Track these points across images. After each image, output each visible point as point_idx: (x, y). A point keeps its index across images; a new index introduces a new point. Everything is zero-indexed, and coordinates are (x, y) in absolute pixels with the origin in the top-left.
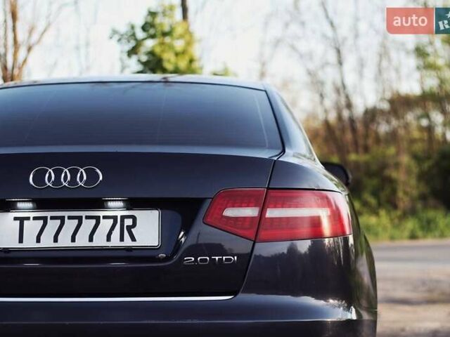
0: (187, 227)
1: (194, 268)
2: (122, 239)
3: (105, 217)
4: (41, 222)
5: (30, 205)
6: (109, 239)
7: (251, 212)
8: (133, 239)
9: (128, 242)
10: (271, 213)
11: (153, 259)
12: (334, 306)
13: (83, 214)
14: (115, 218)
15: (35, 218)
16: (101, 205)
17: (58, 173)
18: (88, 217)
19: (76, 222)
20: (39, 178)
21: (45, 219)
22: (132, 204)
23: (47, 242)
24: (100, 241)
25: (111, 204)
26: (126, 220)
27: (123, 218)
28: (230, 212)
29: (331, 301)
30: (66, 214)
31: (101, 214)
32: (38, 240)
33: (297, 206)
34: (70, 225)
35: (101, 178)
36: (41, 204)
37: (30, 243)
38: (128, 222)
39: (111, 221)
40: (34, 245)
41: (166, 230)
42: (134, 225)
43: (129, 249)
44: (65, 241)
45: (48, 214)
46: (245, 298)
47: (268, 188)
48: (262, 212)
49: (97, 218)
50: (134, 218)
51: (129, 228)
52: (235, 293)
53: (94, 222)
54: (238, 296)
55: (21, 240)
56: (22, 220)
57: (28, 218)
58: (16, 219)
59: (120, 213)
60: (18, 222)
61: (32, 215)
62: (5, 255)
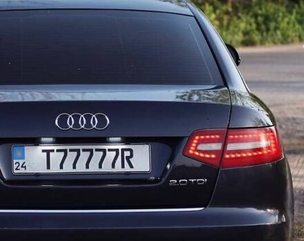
0: (170, 160)
1: (177, 188)
2: (123, 166)
3: (110, 150)
4: (63, 154)
5: (51, 140)
6: (113, 166)
7: (216, 147)
8: (131, 166)
9: (127, 169)
10: (230, 147)
12: (271, 214)
13: (94, 147)
14: (117, 151)
15: (58, 151)
16: (104, 140)
17: (76, 118)
18: (97, 150)
19: (88, 153)
21: (65, 151)
22: (127, 140)
23: (68, 168)
24: (107, 168)
25: (112, 139)
26: (125, 152)
27: (123, 150)
28: (202, 147)
29: (269, 210)
30: (81, 147)
31: (107, 147)
32: (61, 167)
33: (248, 141)
34: (84, 156)
35: (108, 122)
36: (58, 141)
37: (55, 169)
38: (127, 154)
39: (114, 153)
40: (59, 171)
42: (131, 156)
43: (128, 173)
44: (81, 168)
45: (68, 147)
47: (228, 128)
48: (224, 146)
49: (104, 151)
50: (131, 151)
51: (128, 158)
52: (205, 206)
53: (101, 153)
54: (207, 208)
55: (48, 167)
56: (48, 152)
57: (53, 151)
58: (43, 151)
59: (120, 147)
60: (45, 154)
61: (55, 148)
62: (37, 179)
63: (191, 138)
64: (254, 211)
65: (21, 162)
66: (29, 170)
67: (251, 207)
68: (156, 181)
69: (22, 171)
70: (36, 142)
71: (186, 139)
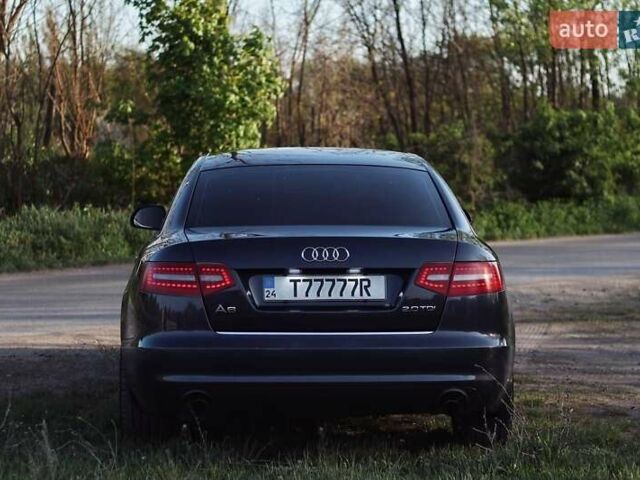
0: (403, 289)
1: (410, 314)
2: (361, 295)
3: (350, 280)
4: (308, 283)
5: (298, 271)
6: (353, 294)
7: (444, 277)
8: (369, 295)
9: (365, 296)
10: (457, 278)
11: (382, 308)
12: (493, 338)
13: (335, 278)
14: (356, 281)
15: (304, 281)
16: (345, 272)
17: (320, 251)
18: (339, 280)
19: (331, 283)
20: (308, 255)
21: (310, 281)
22: (365, 272)
23: (313, 296)
24: (347, 296)
25: (351, 271)
26: (363, 282)
27: (361, 280)
28: (431, 278)
29: (491, 335)
30: (324, 278)
31: (347, 278)
32: (307, 295)
33: (472, 273)
34: (327, 285)
35: (348, 255)
36: (304, 272)
37: (301, 296)
38: (365, 283)
39: (354, 283)
40: (304, 298)
41: (391, 289)
42: (369, 285)
43: (366, 301)
44: (324, 296)
45: (313, 278)
46: (440, 333)
47: (455, 262)
48: (451, 277)
49: (345, 281)
50: (369, 281)
51: (366, 287)
52: (434, 329)
53: (342, 283)
54: (436, 332)
55: (295, 295)
56: (295, 282)
57: (299, 281)
58: (291, 281)
59: (359, 278)
60: (292, 283)
61: (302, 278)
62: (285, 305)
63: (422, 270)
64: (478, 334)
65: (271, 290)
66: (277, 298)
67: (476, 331)
68: (391, 308)
69: (272, 298)
70: (284, 273)
71: (417, 271)
